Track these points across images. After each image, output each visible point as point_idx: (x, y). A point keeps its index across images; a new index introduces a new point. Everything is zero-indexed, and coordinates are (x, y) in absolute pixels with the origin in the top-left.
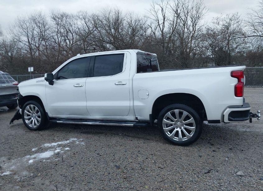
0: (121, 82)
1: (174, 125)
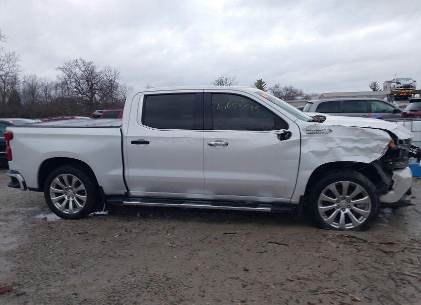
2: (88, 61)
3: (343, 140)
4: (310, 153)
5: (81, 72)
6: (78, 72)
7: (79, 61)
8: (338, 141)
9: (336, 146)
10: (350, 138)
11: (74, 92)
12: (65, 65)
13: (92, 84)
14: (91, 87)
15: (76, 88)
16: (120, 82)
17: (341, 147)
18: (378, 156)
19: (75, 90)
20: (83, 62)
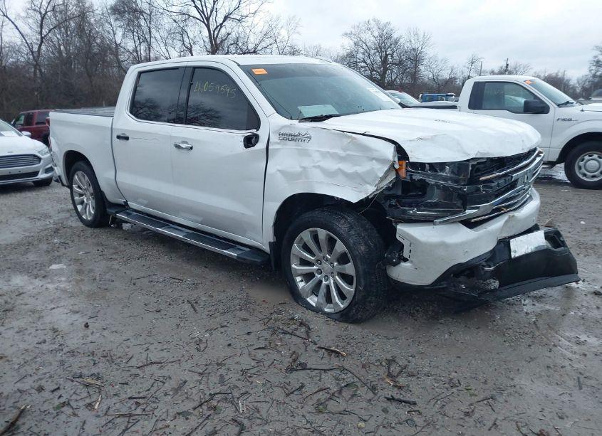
2: (383, 21)
3: (324, 155)
4: (278, 172)
5: (373, 39)
6: (370, 39)
7: (371, 22)
8: (316, 156)
9: (312, 165)
10: (334, 153)
11: (362, 67)
12: (353, 31)
13: (387, 55)
14: (385, 61)
15: (365, 62)
16: (429, 53)
17: (319, 167)
18: (369, 190)
19: (363, 64)
20: (378, 23)
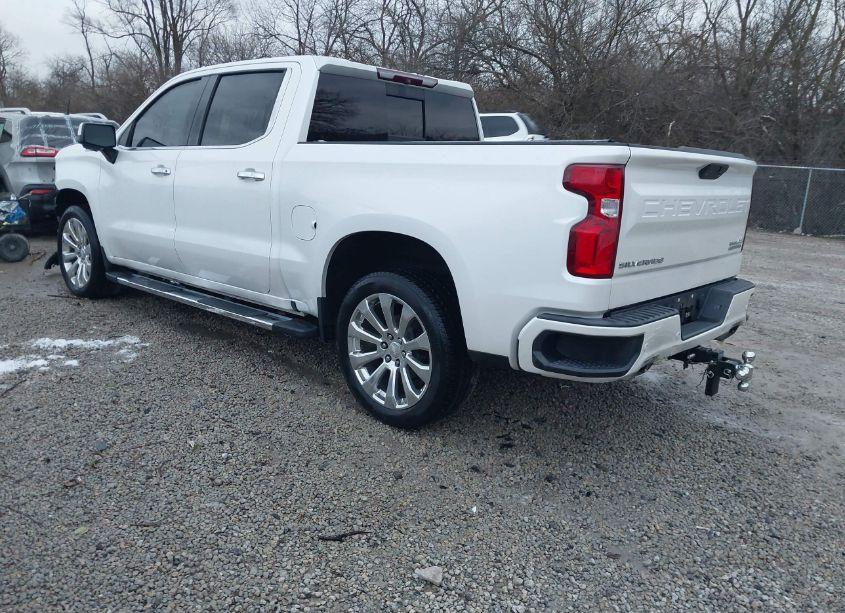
0: (253, 170)
1: (379, 347)
